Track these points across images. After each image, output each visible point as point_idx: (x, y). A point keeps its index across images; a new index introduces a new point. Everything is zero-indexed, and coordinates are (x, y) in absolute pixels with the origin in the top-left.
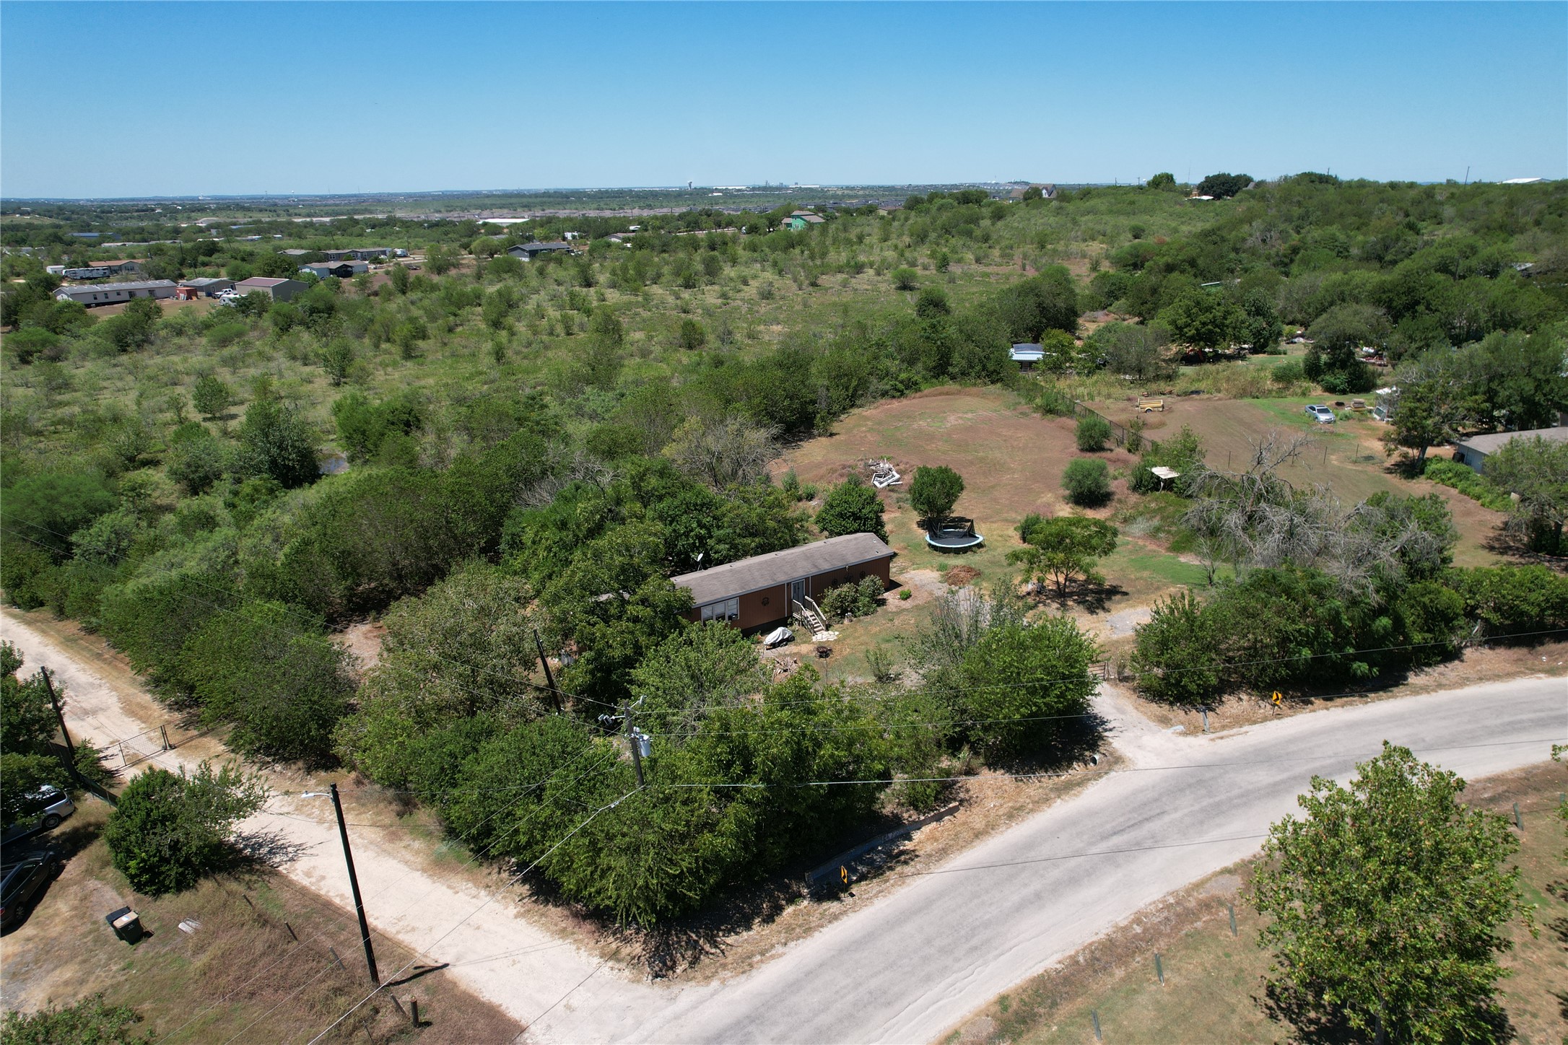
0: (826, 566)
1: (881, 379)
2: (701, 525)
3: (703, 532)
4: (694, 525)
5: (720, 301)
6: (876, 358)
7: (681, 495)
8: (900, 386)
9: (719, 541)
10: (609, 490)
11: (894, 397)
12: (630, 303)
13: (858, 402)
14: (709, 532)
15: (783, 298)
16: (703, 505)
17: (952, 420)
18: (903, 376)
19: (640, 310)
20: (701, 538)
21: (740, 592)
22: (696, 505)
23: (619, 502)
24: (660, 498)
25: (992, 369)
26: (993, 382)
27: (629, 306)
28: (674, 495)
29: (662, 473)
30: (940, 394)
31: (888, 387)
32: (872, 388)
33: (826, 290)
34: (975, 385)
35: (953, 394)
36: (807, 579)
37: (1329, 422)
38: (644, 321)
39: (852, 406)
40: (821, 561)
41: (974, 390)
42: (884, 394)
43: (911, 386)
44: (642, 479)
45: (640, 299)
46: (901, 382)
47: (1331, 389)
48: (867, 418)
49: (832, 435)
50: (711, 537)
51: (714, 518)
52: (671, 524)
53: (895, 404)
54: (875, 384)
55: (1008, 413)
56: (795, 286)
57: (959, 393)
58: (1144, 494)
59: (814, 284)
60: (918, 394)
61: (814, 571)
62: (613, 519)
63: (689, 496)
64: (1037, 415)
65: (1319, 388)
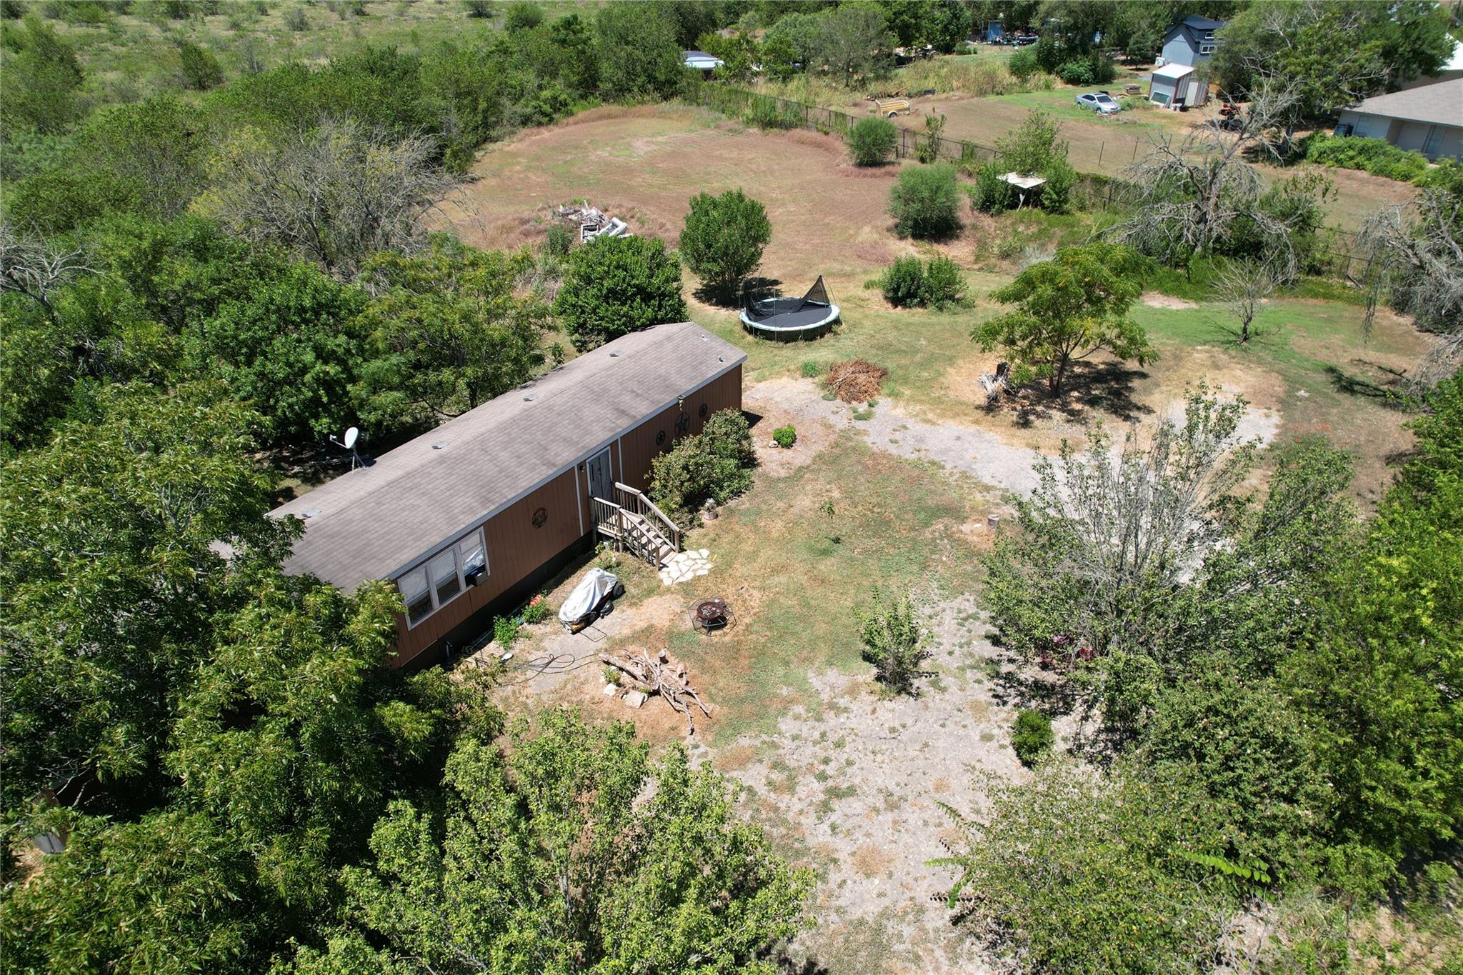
0: (643, 409)
1: (516, 100)
2: (323, 355)
3: (332, 369)
4: (309, 357)
5: (232, 33)
6: (502, 70)
7: (262, 293)
8: (547, 108)
9: (377, 385)
10: (67, 303)
11: (540, 124)
12: (89, 36)
13: (493, 133)
14: (347, 369)
15: (322, 28)
16: (317, 309)
17: (641, 147)
18: (546, 94)
19: (109, 45)
20: (327, 383)
21: (484, 512)
22: (302, 310)
23: (100, 327)
24: (210, 307)
25: (662, 78)
26: (666, 98)
27: (86, 41)
28: (242, 294)
29: (202, 249)
30: (601, 118)
31: (529, 110)
32: (507, 113)
33: (380, 19)
34: (643, 103)
35: (616, 117)
36: (614, 445)
37: (1114, 112)
38: (117, 57)
39: (487, 139)
40: (627, 398)
41: (646, 108)
42: (526, 121)
43: (559, 106)
44: (152, 268)
45: (104, 31)
46: (545, 102)
47: (1075, 80)
48: (514, 155)
49: (473, 180)
50: (353, 379)
51: (350, 334)
52: (249, 363)
53: (545, 134)
54: (509, 108)
55: (709, 132)
56: (335, 16)
57: (625, 115)
58: (999, 213)
59: (360, 13)
60: (571, 120)
61: (624, 425)
62: (94, 373)
63: (279, 292)
64: (754, 130)
65: (1059, 80)
